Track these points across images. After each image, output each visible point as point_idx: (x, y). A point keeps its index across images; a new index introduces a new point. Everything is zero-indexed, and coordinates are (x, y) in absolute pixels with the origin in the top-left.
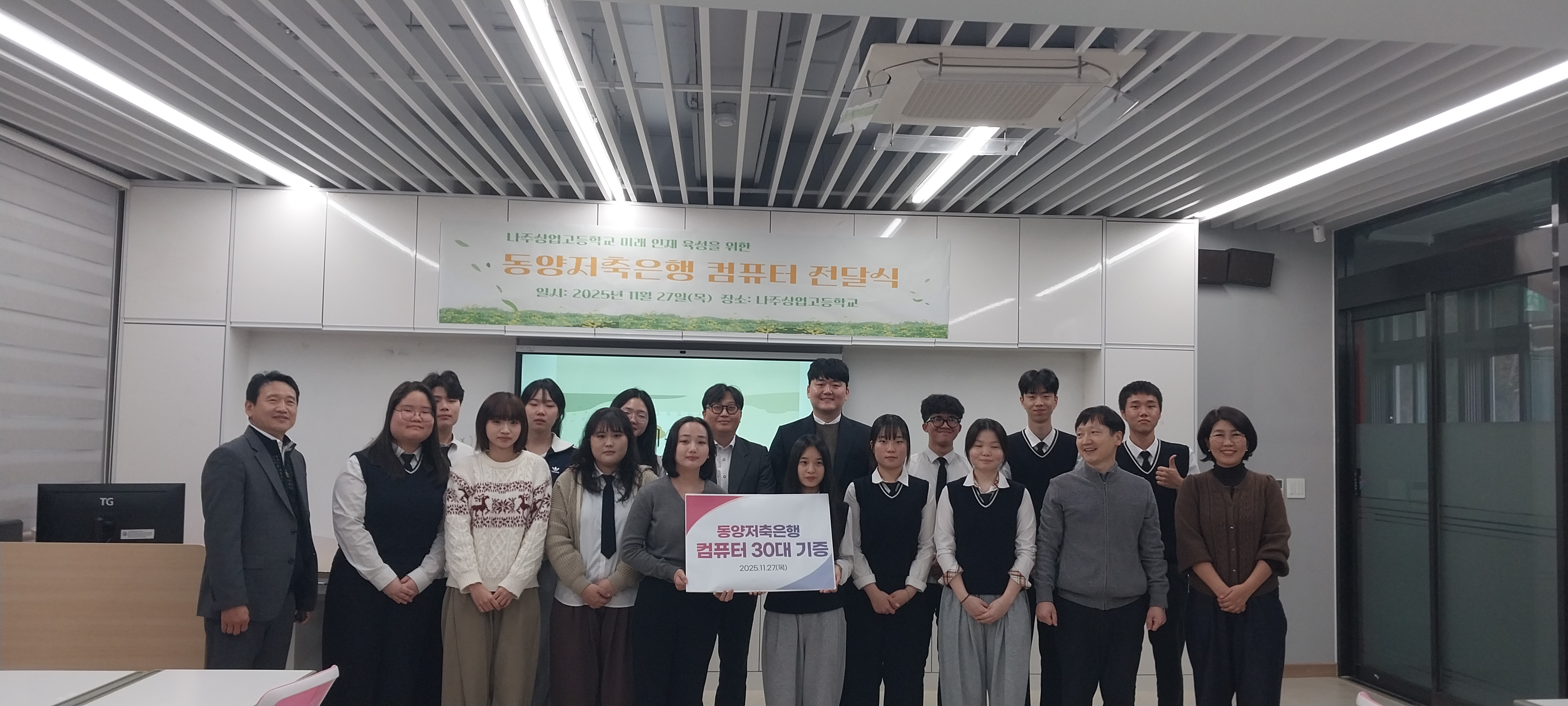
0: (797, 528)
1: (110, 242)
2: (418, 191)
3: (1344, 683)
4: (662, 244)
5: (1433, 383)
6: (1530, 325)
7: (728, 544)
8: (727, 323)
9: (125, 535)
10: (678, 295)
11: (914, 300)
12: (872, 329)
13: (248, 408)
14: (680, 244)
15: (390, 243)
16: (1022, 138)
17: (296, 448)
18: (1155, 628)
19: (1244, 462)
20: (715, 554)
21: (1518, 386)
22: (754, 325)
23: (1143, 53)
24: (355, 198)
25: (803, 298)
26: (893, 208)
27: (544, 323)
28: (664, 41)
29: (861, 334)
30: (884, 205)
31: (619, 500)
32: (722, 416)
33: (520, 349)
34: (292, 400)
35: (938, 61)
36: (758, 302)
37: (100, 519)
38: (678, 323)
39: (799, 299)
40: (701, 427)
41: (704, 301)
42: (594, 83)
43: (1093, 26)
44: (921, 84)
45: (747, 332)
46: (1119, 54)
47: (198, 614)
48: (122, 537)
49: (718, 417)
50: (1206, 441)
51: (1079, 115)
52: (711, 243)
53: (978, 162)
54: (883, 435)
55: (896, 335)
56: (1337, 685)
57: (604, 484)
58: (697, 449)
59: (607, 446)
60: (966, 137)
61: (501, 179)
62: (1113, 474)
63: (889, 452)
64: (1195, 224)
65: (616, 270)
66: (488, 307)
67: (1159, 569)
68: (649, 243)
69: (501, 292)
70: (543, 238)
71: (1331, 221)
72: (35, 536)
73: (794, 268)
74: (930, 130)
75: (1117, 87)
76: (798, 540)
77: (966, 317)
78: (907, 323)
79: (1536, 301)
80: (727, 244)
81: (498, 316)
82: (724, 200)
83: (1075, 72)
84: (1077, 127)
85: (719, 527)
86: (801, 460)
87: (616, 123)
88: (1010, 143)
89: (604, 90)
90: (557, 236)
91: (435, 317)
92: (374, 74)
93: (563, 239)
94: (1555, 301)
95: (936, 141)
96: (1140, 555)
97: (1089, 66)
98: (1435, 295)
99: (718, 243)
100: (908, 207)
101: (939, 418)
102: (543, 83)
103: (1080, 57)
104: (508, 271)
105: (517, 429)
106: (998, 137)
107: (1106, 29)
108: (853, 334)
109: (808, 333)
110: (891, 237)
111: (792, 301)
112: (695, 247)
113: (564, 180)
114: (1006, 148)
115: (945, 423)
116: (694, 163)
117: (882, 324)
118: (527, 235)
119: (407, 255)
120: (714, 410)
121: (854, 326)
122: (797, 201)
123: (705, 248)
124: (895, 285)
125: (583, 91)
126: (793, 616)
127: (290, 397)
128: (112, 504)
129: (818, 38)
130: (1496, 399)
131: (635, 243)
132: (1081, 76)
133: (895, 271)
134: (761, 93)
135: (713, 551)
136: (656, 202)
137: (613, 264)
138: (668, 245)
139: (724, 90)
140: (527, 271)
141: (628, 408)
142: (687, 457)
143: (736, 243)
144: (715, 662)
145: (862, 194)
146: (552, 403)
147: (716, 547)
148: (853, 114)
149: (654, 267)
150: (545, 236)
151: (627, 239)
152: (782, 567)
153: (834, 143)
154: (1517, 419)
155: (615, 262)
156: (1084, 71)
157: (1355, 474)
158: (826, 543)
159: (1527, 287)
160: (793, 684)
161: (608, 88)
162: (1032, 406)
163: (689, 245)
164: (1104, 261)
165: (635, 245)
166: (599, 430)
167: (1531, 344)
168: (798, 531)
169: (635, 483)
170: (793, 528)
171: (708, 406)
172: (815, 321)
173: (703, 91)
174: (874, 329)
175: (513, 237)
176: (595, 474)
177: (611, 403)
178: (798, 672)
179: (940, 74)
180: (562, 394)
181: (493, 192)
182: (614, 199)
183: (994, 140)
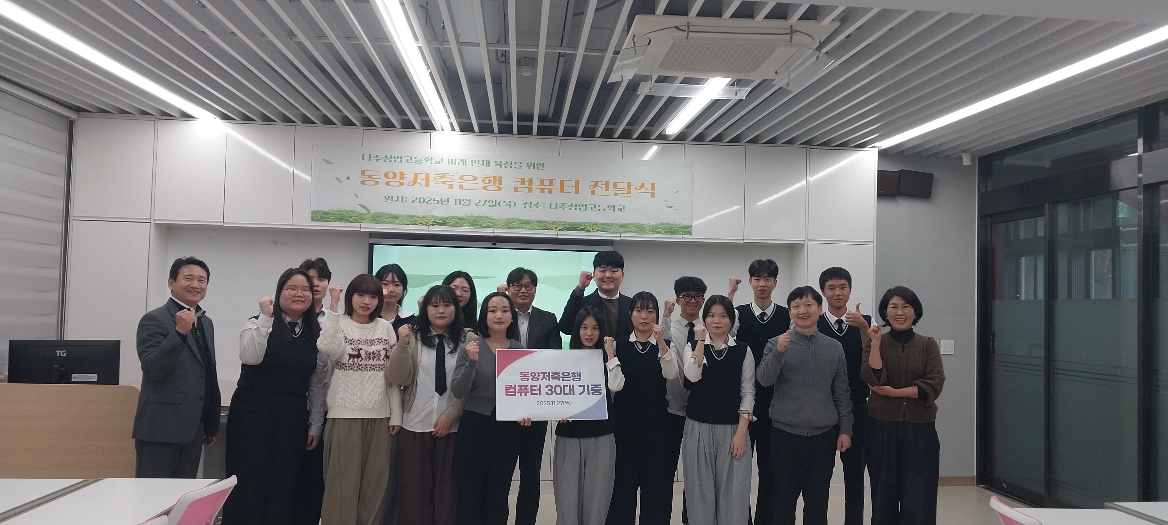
0: (579, 374)
1: (62, 159)
2: (296, 122)
3: (981, 490)
4: (478, 164)
5: (1049, 270)
6: (1121, 228)
7: (528, 386)
8: (527, 223)
9: (75, 378)
10: (491, 202)
11: (667, 206)
12: (635, 228)
13: (170, 284)
14: (492, 163)
15: (275, 162)
16: (748, 86)
17: (205, 314)
18: (844, 450)
19: (913, 327)
20: (518, 392)
21: (1111, 272)
22: (548, 225)
23: (838, 24)
24: (247, 127)
25: (584, 205)
26: (652, 138)
27: (390, 222)
28: (481, 12)
29: (627, 232)
30: (645, 136)
31: (449, 353)
32: (522, 293)
33: (372, 241)
34: (203, 279)
35: (686, 28)
36: (550, 208)
37: (56, 366)
38: (491, 223)
39: (581, 206)
40: (505, 300)
41: (510, 206)
42: (428, 43)
43: (800, 3)
44: (673, 46)
45: (542, 230)
46: (821, 24)
47: (133, 437)
48: (73, 380)
49: (519, 293)
50: (885, 311)
51: (790, 70)
52: (515, 163)
53: (715, 104)
54: (639, 306)
55: (653, 233)
56: (976, 491)
57: (437, 341)
58: (503, 316)
59: (439, 313)
60: (707, 85)
61: (358, 114)
62: (815, 336)
63: (643, 319)
64: (876, 151)
65: (444, 183)
66: (347, 210)
67: (846, 407)
68: (469, 163)
69: (358, 198)
70: (389, 159)
71: (975, 150)
72: (7, 379)
73: (577, 182)
74: (680, 80)
75: (819, 49)
76: (580, 383)
77: (705, 219)
78: (661, 224)
79: (1125, 210)
80: (528, 164)
81: (355, 216)
82: (526, 131)
83: (788, 37)
84: (789, 79)
85: (521, 373)
86: (583, 326)
87: (444, 72)
88: (739, 90)
89: (435, 48)
90: (400, 157)
91: (309, 217)
92: (263, 35)
93: (404, 159)
94: (1139, 210)
95: (684, 88)
96: (833, 396)
97: (797, 33)
98: (1051, 205)
99: (521, 163)
100: (662, 137)
101: (688, 295)
102: (390, 43)
103: (791, 27)
104: (363, 183)
105: (375, 302)
106: (730, 86)
107: (811, 5)
108: (621, 231)
109: (588, 231)
110: (650, 159)
111: (576, 207)
112: (503, 166)
113: (405, 115)
114: (736, 94)
115: (693, 299)
116: (503, 103)
117: (643, 224)
118: (377, 156)
119: (288, 171)
120: (515, 288)
121: (622, 226)
122: (580, 132)
123: (511, 167)
124: (653, 195)
125: (420, 48)
126: (577, 440)
127: (202, 277)
128: (65, 355)
129: (596, 10)
130: (1095, 282)
131: (459, 162)
132: (792, 40)
133: (653, 185)
134: (554, 51)
135: (517, 391)
136: (474, 132)
137: (442, 178)
138: (483, 164)
139: (527, 48)
140: (377, 183)
141: (455, 286)
142: (495, 323)
143: (534, 163)
144: (517, 474)
145: (629, 127)
146: (399, 283)
147: (519, 388)
148: (622, 68)
149: (473, 180)
150: (391, 156)
151: (452, 160)
152: (567, 403)
153: (608, 89)
154: (1110, 296)
155: (444, 176)
156: (795, 37)
157: (991, 337)
158: (600, 385)
159: (1119, 199)
160: (576, 490)
161: (439, 46)
162: (758, 287)
163: (499, 164)
164: (808, 178)
165: (459, 164)
166: (434, 301)
167: (1121, 241)
168: (580, 377)
169: (462, 341)
170: (576, 374)
171: (511, 285)
172: (593, 221)
173: (510, 49)
174: (637, 228)
175: (367, 157)
176: (431, 334)
177: (442, 281)
178: (580, 481)
179: (687, 38)
180: (405, 275)
181: (351, 124)
182: (443, 130)
183: (727, 88)
